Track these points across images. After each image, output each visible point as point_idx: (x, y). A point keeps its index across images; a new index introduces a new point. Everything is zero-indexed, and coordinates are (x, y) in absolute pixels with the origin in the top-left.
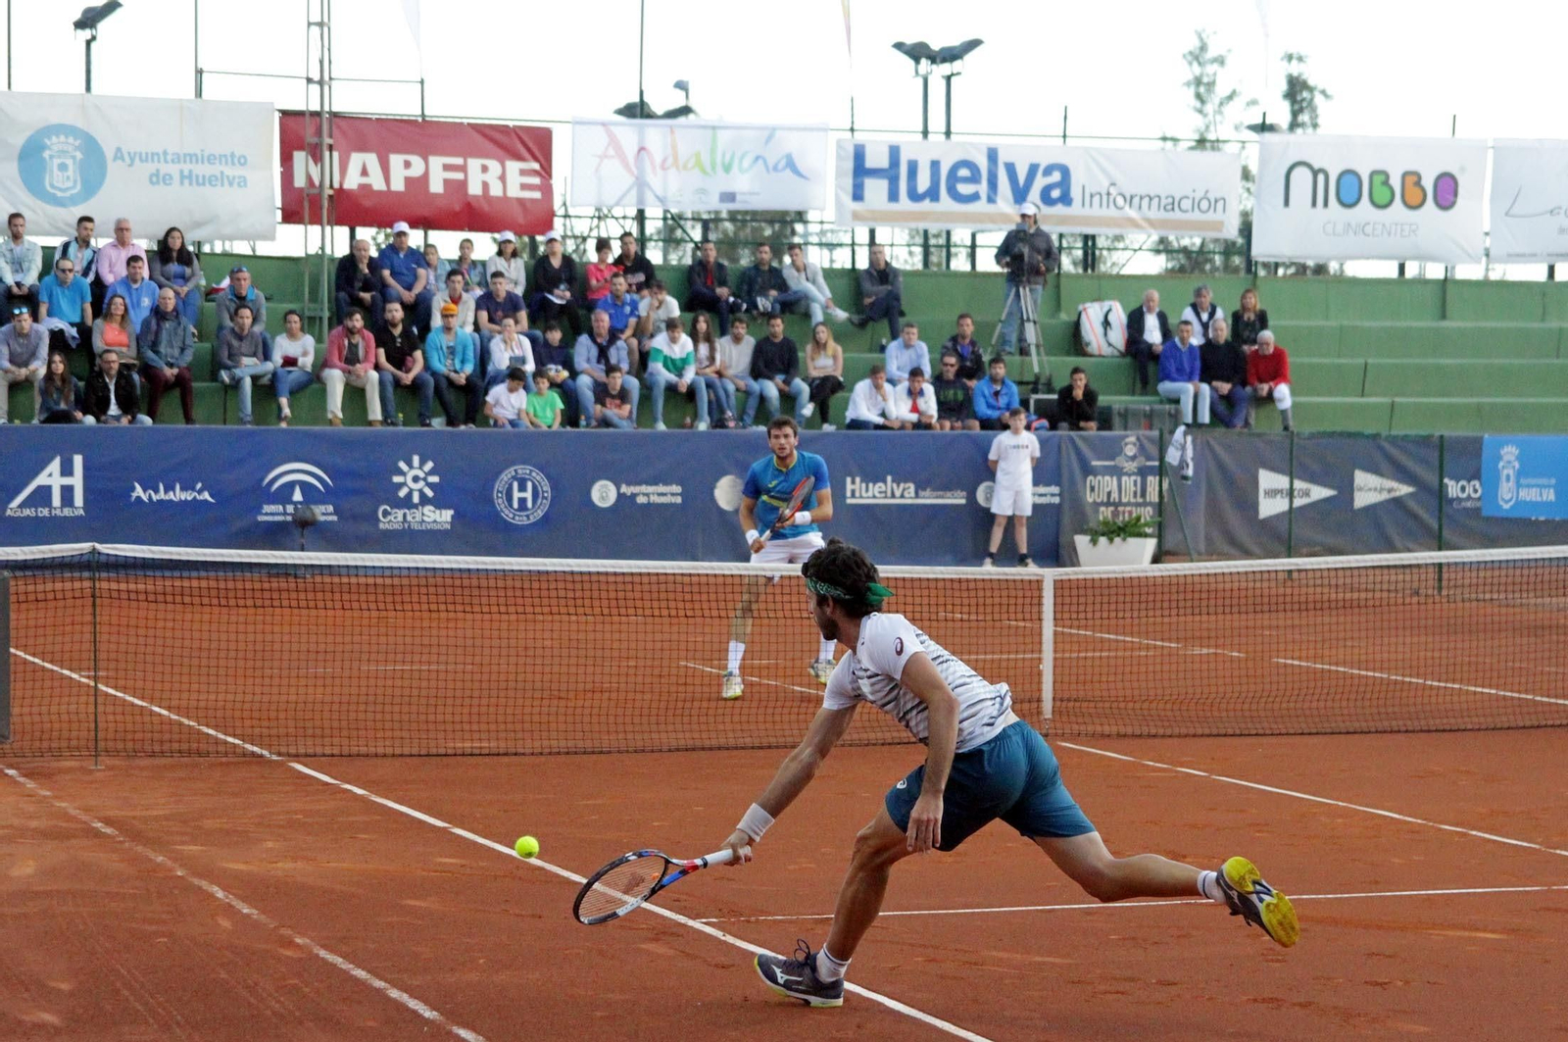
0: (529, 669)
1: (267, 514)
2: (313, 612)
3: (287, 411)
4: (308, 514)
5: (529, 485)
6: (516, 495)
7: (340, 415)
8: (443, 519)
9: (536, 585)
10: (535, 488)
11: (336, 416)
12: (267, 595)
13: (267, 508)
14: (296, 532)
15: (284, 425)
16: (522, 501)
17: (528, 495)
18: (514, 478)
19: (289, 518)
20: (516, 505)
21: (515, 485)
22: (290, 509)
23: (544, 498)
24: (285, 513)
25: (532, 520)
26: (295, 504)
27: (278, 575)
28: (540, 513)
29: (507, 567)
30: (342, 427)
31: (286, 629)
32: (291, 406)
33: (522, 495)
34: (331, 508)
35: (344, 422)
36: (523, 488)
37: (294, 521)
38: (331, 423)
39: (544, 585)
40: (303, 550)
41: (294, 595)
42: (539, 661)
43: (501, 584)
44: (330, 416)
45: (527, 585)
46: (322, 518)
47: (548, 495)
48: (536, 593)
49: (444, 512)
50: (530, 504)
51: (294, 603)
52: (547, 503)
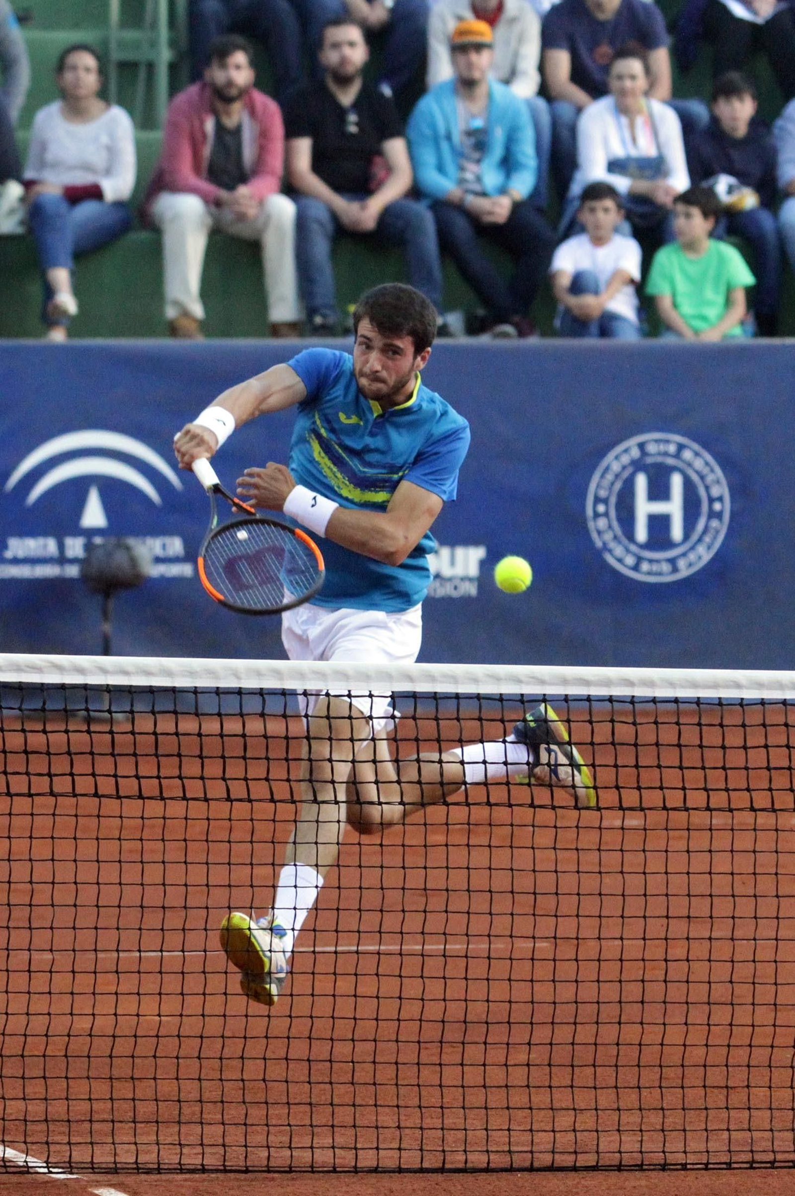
0: (699, 950)
1: (16, 561)
2: (154, 808)
3: (67, 301)
4: (120, 559)
5: (676, 482)
6: (644, 508)
7: (197, 310)
8: (459, 571)
9: (712, 737)
10: (689, 487)
11: (186, 313)
12: (38, 764)
13: (18, 547)
14: (91, 607)
15: (58, 336)
16: (659, 524)
17: (674, 507)
18: (638, 465)
19: (73, 571)
20: (641, 533)
21: (641, 482)
22: (75, 547)
23: (712, 514)
24: (62, 560)
25: (684, 572)
26: (90, 533)
27: (42, 714)
28: (703, 555)
29: (640, 692)
30: (200, 340)
31: (87, 849)
32: (78, 291)
33: (659, 508)
34: (176, 546)
35: (206, 327)
36: (659, 492)
37: (85, 578)
38: (173, 330)
39: (734, 739)
40: (106, 652)
41: (105, 765)
42: (722, 930)
43: (625, 732)
44: (171, 312)
45: (690, 736)
46: (156, 571)
47: (725, 507)
48: (714, 757)
49: (460, 552)
50: (677, 531)
51: (106, 786)
52: (721, 527)
